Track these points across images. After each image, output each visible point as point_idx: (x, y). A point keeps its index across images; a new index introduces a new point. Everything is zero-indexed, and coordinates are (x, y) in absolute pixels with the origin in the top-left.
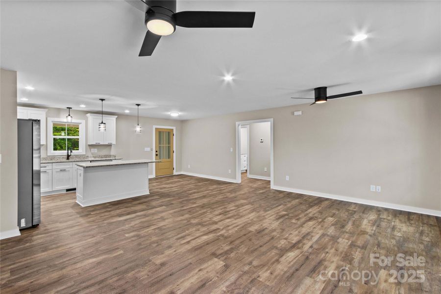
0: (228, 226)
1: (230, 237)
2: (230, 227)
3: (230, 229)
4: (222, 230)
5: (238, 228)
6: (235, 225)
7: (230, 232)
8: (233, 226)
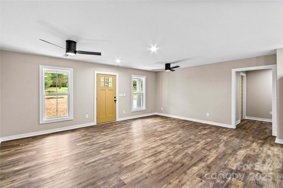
0: (154, 142)
1: (154, 136)
2: (153, 141)
3: (153, 140)
4: (158, 140)
5: (148, 141)
6: (150, 142)
7: (153, 139)
8: (151, 142)
